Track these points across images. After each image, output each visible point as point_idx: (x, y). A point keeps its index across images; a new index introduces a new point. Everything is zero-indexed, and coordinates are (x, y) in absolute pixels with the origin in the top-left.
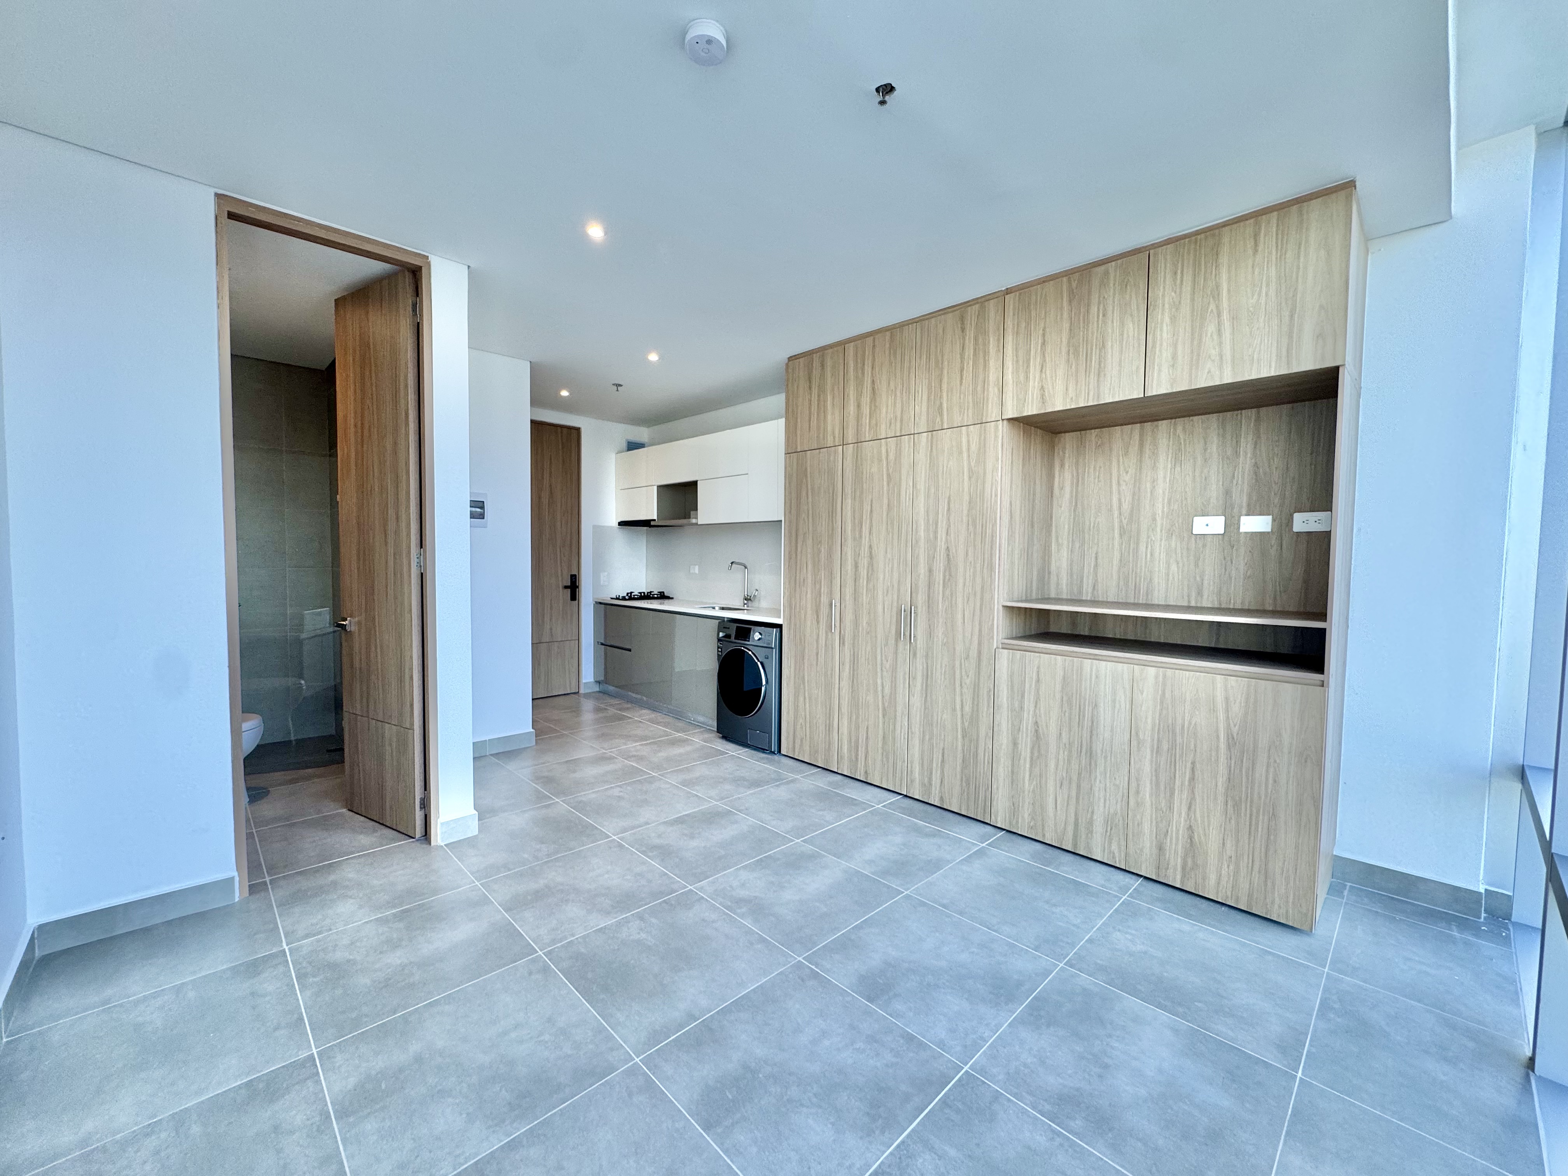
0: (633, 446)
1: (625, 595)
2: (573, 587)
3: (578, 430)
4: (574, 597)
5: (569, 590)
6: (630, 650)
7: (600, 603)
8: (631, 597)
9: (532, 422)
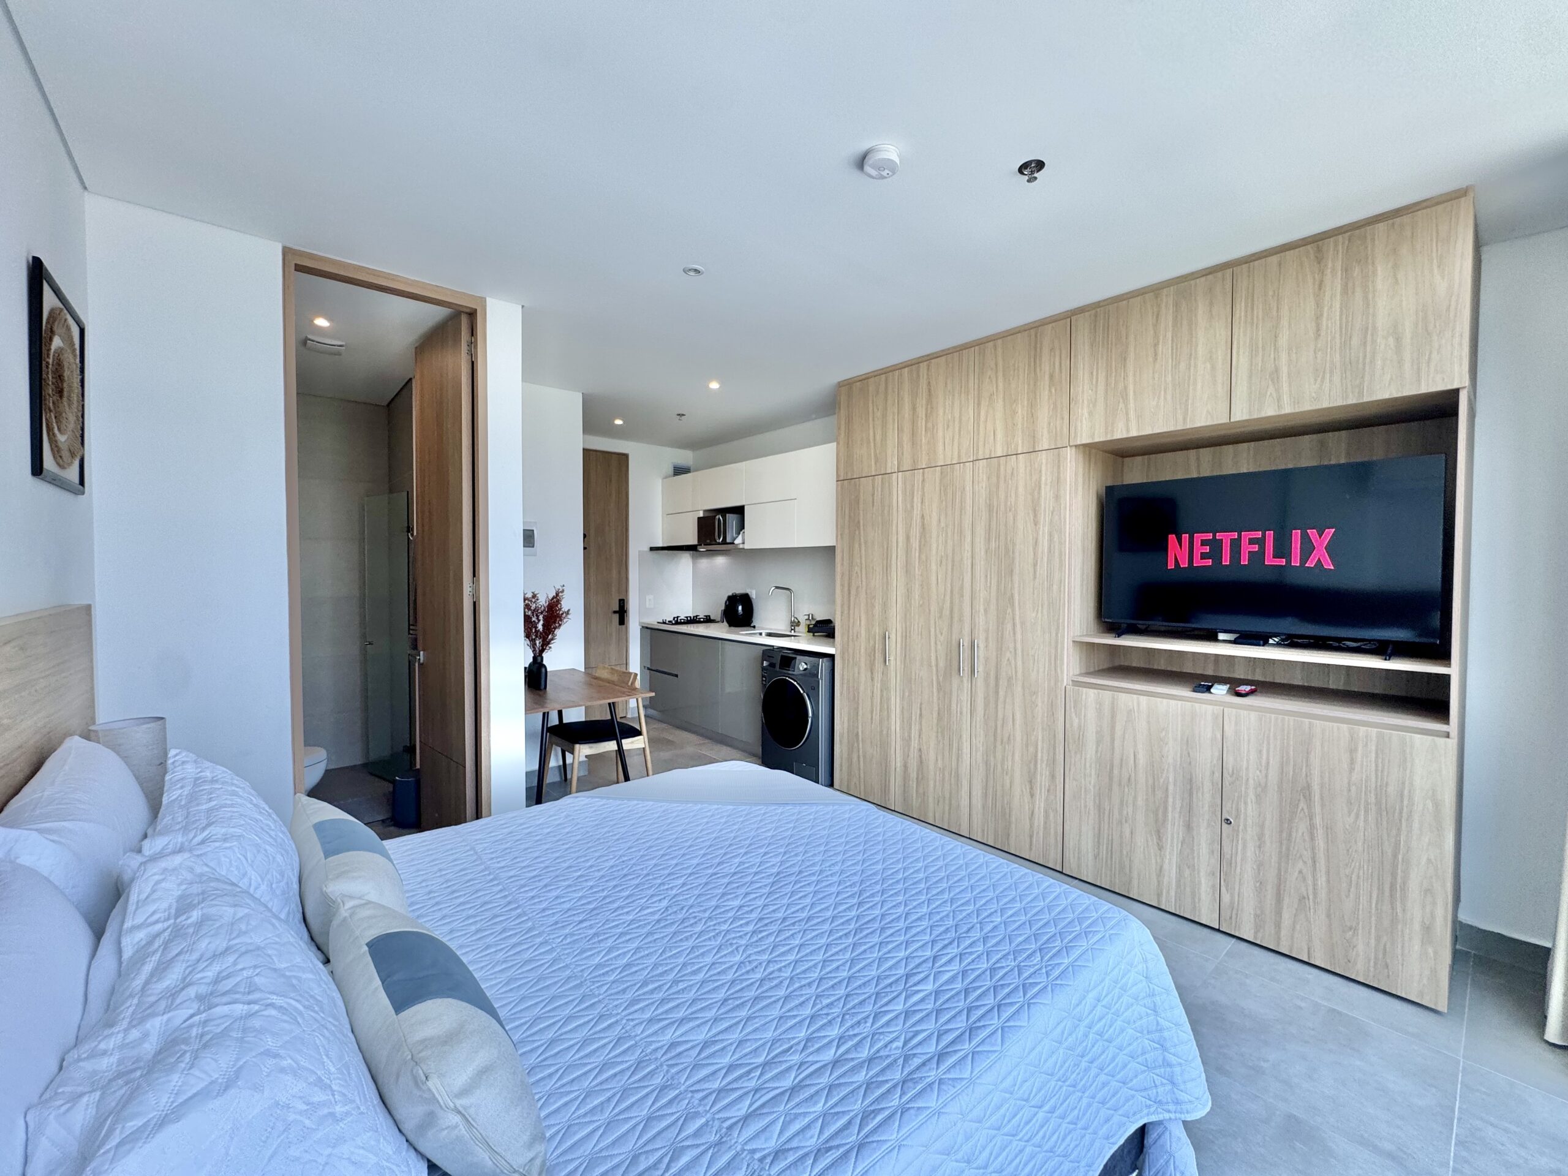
0: (679, 471)
1: (671, 619)
2: (622, 613)
3: (626, 456)
4: (622, 621)
5: (617, 616)
6: (676, 676)
7: (647, 628)
8: (677, 622)
9: (584, 449)
